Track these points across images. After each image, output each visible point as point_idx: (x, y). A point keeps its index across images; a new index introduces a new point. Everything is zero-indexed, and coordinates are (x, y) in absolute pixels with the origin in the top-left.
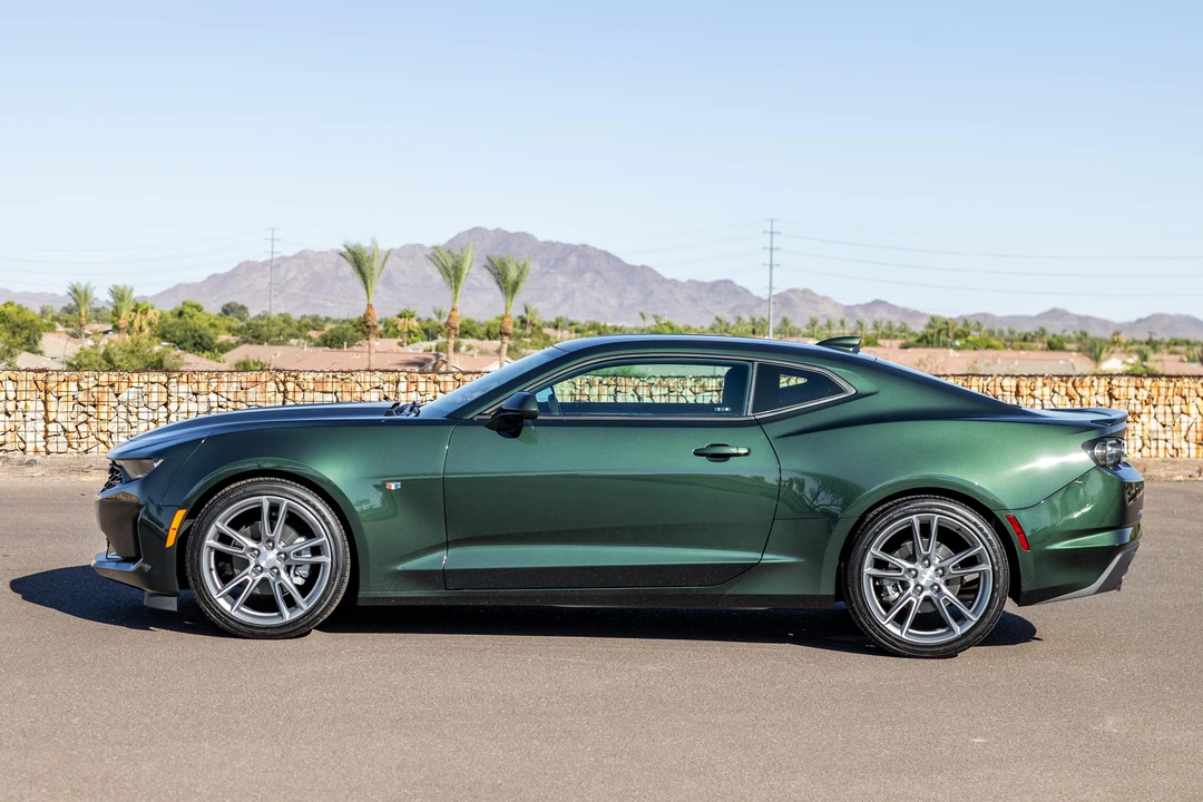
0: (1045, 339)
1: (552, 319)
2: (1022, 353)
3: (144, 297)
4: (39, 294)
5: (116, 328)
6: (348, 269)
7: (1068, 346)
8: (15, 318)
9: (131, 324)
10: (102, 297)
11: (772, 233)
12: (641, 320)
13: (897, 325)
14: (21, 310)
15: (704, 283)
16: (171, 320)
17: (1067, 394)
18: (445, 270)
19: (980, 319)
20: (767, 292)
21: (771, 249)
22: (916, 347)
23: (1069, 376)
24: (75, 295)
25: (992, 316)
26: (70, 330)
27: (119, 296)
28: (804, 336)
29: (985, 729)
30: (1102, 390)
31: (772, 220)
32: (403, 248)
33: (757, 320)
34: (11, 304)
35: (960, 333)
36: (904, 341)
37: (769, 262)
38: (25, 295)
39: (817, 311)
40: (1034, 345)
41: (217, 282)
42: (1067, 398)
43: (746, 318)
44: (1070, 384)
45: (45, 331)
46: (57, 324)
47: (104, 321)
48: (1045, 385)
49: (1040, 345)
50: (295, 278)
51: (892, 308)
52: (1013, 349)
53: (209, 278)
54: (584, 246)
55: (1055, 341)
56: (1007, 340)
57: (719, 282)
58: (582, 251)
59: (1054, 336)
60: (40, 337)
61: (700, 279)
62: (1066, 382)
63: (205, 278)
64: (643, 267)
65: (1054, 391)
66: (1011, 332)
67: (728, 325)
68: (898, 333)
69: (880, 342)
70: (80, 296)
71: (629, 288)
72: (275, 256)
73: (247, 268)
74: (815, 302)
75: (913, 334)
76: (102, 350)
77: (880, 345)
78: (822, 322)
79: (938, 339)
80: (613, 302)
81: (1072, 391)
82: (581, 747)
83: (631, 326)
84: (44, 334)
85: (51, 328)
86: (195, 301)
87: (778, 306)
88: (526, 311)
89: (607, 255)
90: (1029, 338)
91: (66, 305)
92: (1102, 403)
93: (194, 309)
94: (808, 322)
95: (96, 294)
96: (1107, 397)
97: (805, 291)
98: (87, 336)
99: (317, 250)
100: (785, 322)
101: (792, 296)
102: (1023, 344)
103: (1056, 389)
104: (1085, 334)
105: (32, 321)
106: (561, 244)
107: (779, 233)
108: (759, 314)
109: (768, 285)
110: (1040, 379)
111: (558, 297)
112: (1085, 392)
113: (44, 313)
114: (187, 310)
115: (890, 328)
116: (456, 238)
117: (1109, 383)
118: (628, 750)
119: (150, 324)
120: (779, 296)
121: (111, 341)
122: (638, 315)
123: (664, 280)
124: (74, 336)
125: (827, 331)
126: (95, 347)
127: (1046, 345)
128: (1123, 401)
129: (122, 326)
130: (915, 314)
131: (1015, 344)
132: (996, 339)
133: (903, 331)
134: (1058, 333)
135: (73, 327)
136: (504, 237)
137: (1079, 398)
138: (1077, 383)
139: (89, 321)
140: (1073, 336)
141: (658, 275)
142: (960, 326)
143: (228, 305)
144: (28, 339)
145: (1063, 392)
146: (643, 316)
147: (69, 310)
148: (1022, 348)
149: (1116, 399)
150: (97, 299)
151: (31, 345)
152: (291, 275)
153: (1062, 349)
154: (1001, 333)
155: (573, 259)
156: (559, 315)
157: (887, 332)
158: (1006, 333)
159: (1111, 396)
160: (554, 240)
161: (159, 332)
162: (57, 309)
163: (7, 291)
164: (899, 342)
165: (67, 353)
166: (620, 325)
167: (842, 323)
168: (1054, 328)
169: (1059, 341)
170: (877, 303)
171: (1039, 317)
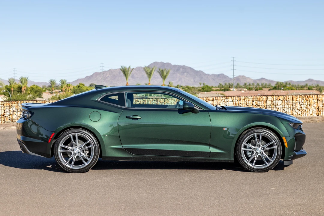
0: (307, 87)
1: (176, 85)
2: (301, 91)
3: (69, 82)
4: (42, 82)
5: (62, 91)
6: (122, 74)
7: (313, 89)
8: (36, 89)
9: (66, 90)
10: (58, 82)
11: (233, 61)
12: (199, 85)
13: (268, 84)
14: (37, 87)
15: (216, 75)
16: (76, 88)
17: (306, 100)
18: (147, 73)
19: (290, 82)
20: (233, 76)
21: (233, 65)
22: (273, 90)
23: (306, 95)
24: (51, 83)
25: (293, 81)
26: (50, 92)
27: (63, 82)
28: (243, 88)
29: (275, 186)
30: (315, 98)
31: (233, 58)
32: (136, 68)
33: (230, 84)
34: (34, 85)
35: (284, 86)
36: (269, 89)
37: (233, 69)
38: (38, 83)
39: (246, 81)
40: (304, 89)
41: (88, 78)
42: (306, 101)
43: (228, 84)
44: (307, 97)
45: (43, 92)
46: (47, 90)
47: (59, 89)
48: (300, 97)
49: (306, 89)
50: (108, 76)
51: (266, 80)
52: (299, 90)
53: (86, 77)
54: (184, 66)
55: (310, 87)
56: (297, 87)
57: (220, 74)
58: (184, 67)
59: (310, 86)
60: (42, 94)
61: (215, 74)
62: (306, 96)
63: (85, 77)
64: (200, 71)
65: (302, 99)
66: (298, 85)
67: (222, 85)
68: (268, 86)
69: (263, 89)
70: (52, 82)
71: (196, 77)
72: (103, 71)
73: (96, 74)
74: (246, 79)
75: (272, 87)
76: (58, 97)
77: (263, 90)
78: (248, 84)
79: (278, 88)
80: (192, 80)
81: (307, 98)
82: (167, 192)
83: (197, 86)
84: (43, 93)
85: (45, 91)
86: (83, 83)
87: (236, 80)
88: (169, 83)
89: (190, 68)
90: (303, 87)
91: (49, 85)
92: (315, 101)
93: (82, 86)
94: (244, 84)
95: (56, 82)
96: (317, 100)
97: (243, 76)
98: (54, 93)
99: (114, 69)
100: (238, 84)
101: (239, 77)
102: (301, 88)
103: (303, 98)
104: (318, 85)
105: (40, 90)
106: (178, 65)
107: (235, 61)
108: (231, 82)
109: (233, 75)
110: (298, 96)
111: (178, 79)
112: (311, 99)
113: (43, 87)
114: (80, 85)
115: (266, 85)
116: (150, 65)
117: (317, 96)
118: (180, 193)
119: (71, 89)
120: (236, 77)
121: (60, 94)
122: (199, 84)
123: (205, 74)
124: (51, 93)
125: (249, 86)
126: (56, 96)
127: (307, 89)
128: (321, 101)
129: (63, 90)
130: (272, 81)
131: (299, 88)
132: (294, 87)
133: (269, 86)
134: (311, 85)
135: (51, 91)
136: (163, 64)
137: (309, 101)
138: (309, 97)
139: (55, 89)
140: (315, 86)
141: (204, 73)
142: (284, 84)
143: (91, 84)
144: (39, 94)
145: (305, 99)
146: (200, 84)
147: (50, 86)
148: (301, 90)
149: (319, 101)
150: (56, 83)
151: (40, 96)
152: (107, 76)
153: (312, 89)
154: (295, 86)
155: (181, 69)
156: (178, 84)
157: (265, 86)
158: (297, 86)
159: (318, 100)
160: (176, 65)
161: (73, 92)
162: (47, 86)
163: (34, 82)
164: (268, 89)
165: (49, 97)
166: (194, 86)
167: (253, 84)
168: (310, 84)
169: (311, 87)
170: (262, 79)
171: (306, 81)
